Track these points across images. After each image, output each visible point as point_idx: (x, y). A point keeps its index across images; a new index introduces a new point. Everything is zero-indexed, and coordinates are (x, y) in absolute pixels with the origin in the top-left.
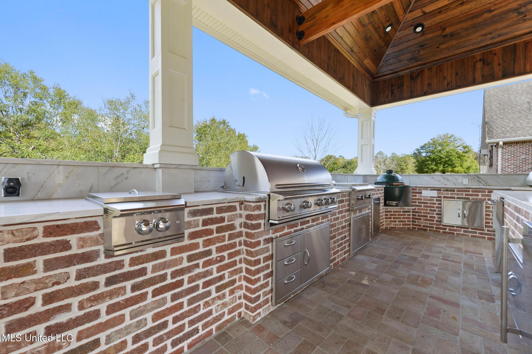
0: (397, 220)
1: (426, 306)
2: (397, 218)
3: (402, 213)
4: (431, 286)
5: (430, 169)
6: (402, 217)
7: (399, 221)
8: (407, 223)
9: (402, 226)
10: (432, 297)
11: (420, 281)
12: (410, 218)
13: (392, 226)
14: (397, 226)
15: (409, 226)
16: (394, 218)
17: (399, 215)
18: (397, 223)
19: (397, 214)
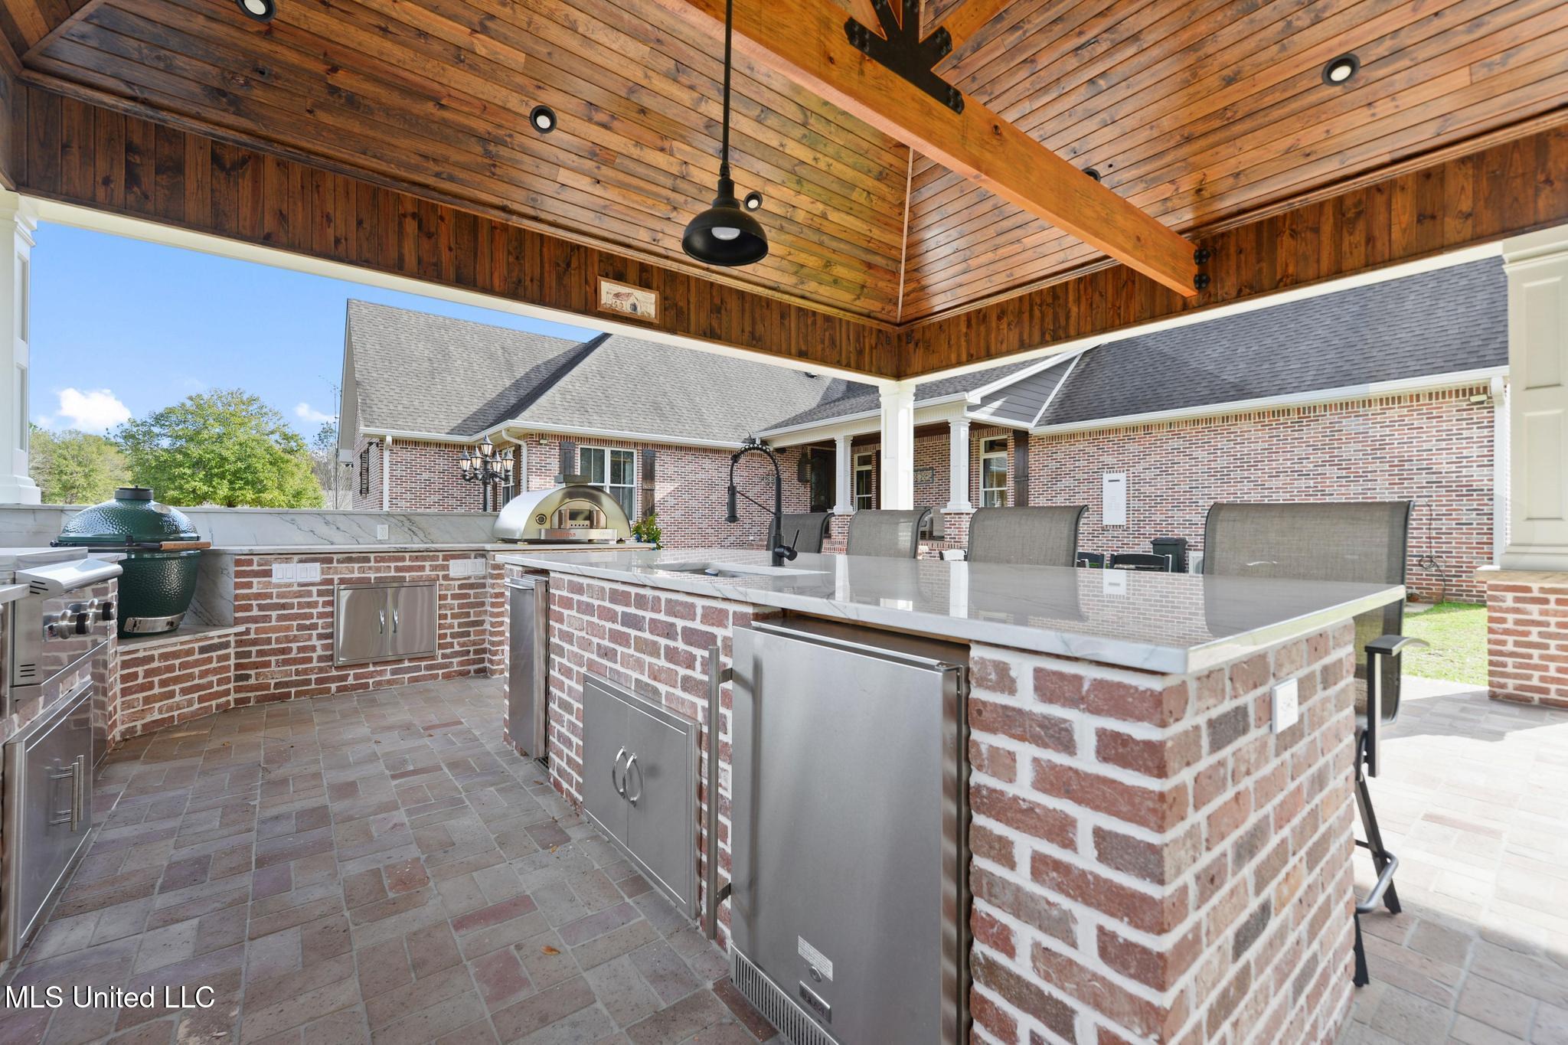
0: (177, 688)
1: (472, 971)
2: (176, 680)
3: (197, 656)
4: (431, 884)
5: (189, 493)
6: (196, 670)
7: (184, 691)
8: (216, 689)
9: (196, 706)
10: (461, 923)
11: (391, 889)
12: (227, 669)
13: (157, 716)
14: (176, 713)
15: (224, 699)
16: (163, 684)
17: (183, 666)
18: (177, 698)
19: (177, 662)
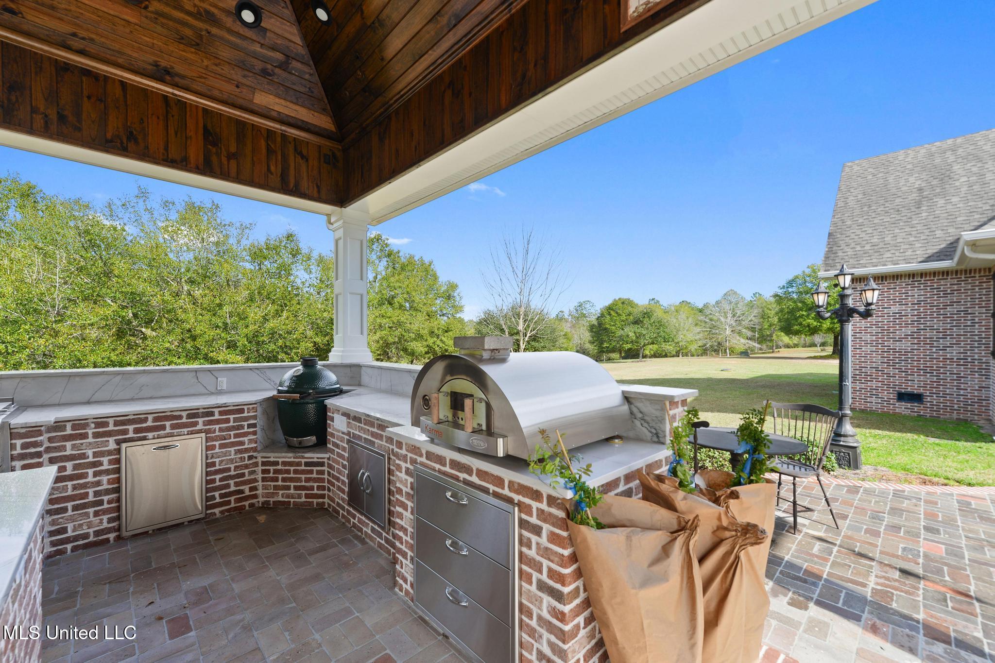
0: (292, 484)
2: (291, 480)
3: (303, 468)
6: (303, 476)
7: (296, 488)
8: (315, 491)
9: (303, 499)
12: (323, 480)
13: (280, 499)
14: (292, 500)
15: (321, 500)
16: (284, 480)
17: (295, 472)
18: (292, 491)
19: (292, 468)
